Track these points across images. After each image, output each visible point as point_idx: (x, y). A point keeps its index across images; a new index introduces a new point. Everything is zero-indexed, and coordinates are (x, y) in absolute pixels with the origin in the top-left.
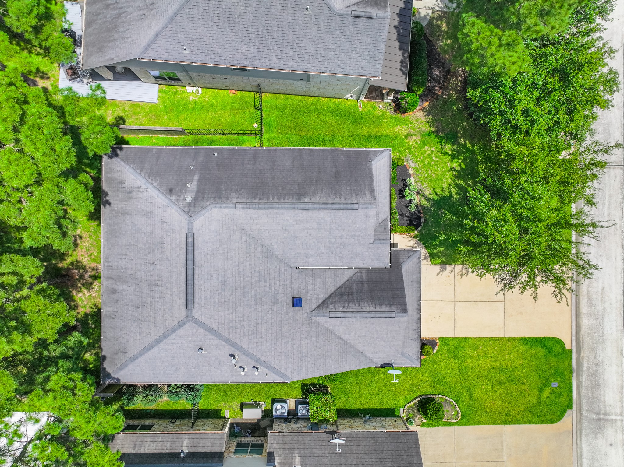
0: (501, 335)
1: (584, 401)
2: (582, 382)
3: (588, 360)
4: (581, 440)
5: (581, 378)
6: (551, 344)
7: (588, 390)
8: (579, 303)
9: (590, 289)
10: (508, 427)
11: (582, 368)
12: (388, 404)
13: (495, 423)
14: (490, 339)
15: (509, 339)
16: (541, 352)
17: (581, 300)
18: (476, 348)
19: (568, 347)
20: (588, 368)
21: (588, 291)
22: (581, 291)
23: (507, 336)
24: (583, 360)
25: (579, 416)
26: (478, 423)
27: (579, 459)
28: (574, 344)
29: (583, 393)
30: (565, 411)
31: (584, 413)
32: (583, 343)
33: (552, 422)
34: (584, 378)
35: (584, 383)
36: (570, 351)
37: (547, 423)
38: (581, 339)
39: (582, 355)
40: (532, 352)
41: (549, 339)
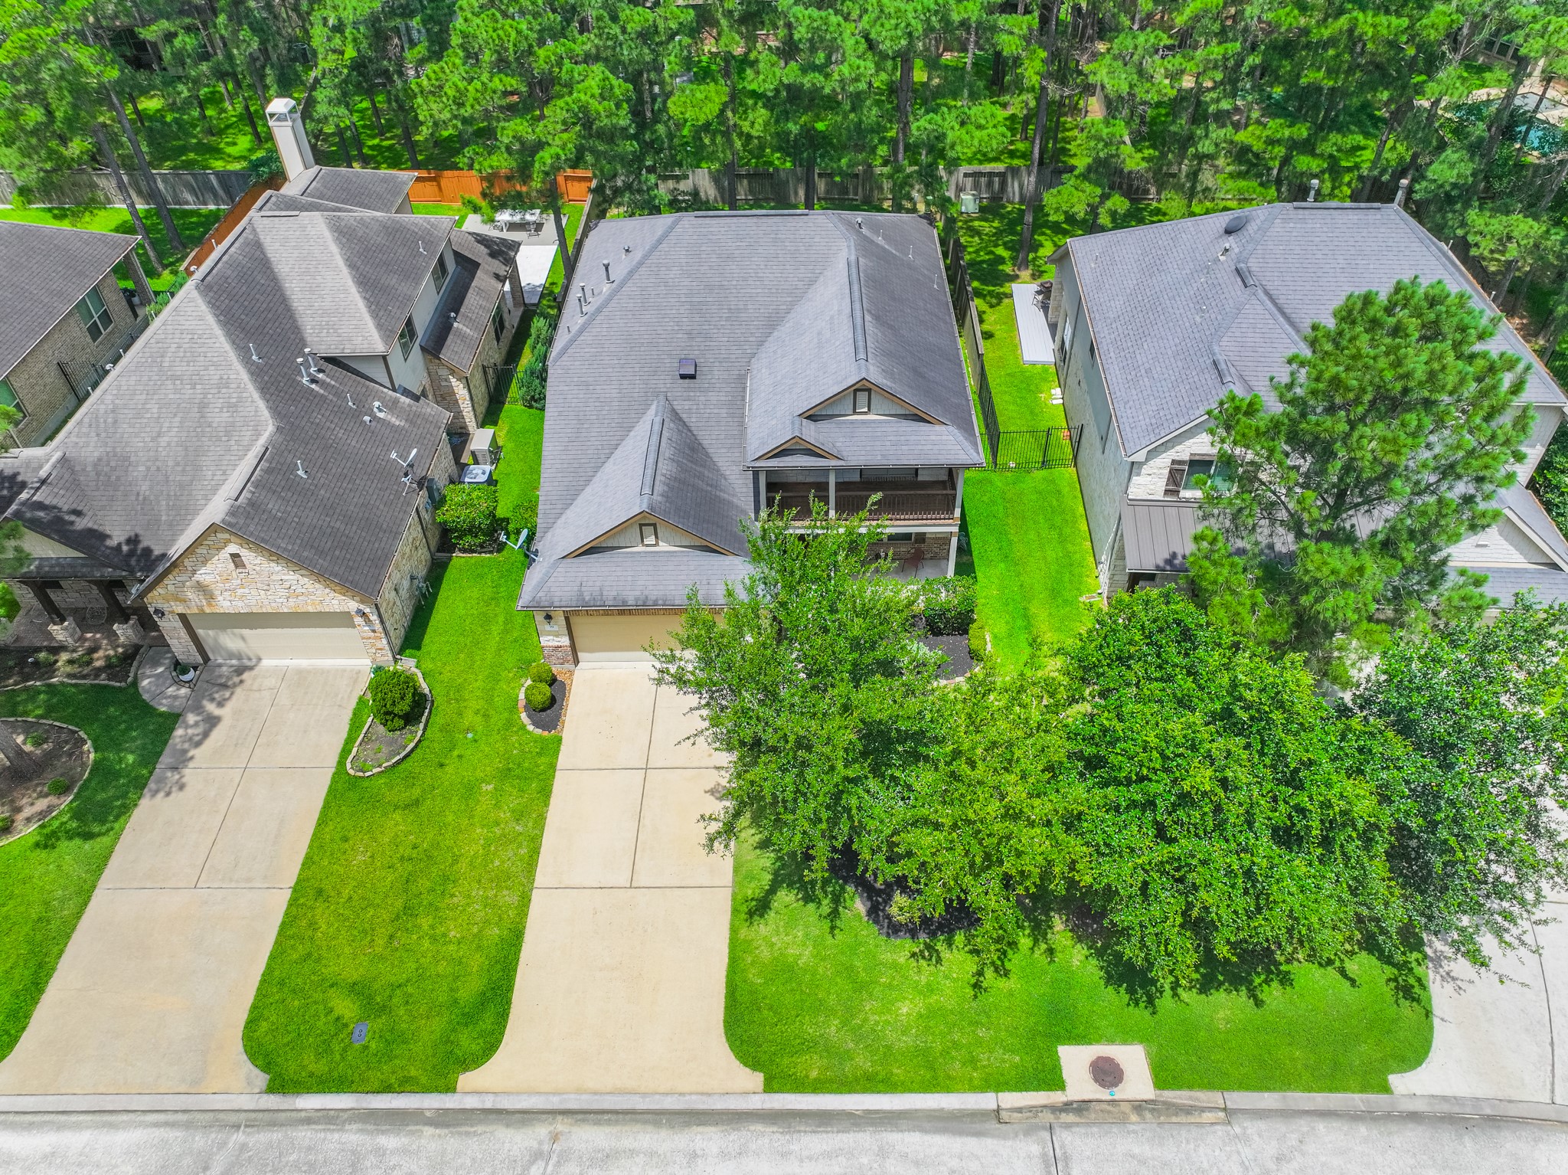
0: (540, 879)
1: (276, 1135)
2: (342, 1130)
3: (405, 1151)
4: (156, 1125)
5: (354, 1127)
6: (487, 1022)
7: (309, 1149)
8: (597, 1123)
9: (640, 1159)
10: (287, 895)
11: (383, 1132)
12: (433, 638)
13: (308, 862)
14: (535, 852)
15: (525, 901)
16: (470, 989)
17: (607, 1129)
18: (519, 816)
19: (467, 1080)
20: (380, 1152)
21: (633, 1153)
22: (638, 1127)
23: (536, 896)
24: (412, 1133)
25: (233, 1118)
26: (322, 822)
27: (97, 1118)
28: (471, 1102)
29: (304, 1135)
30: (266, 1068)
31: (239, 1137)
32: (467, 1134)
33: (251, 1024)
34: (353, 1137)
35: (336, 1136)
36: (451, 1089)
37: (254, 1007)
38: (480, 1129)
39: (429, 1131)
40: (476, 962)
41: (503, 1017)
